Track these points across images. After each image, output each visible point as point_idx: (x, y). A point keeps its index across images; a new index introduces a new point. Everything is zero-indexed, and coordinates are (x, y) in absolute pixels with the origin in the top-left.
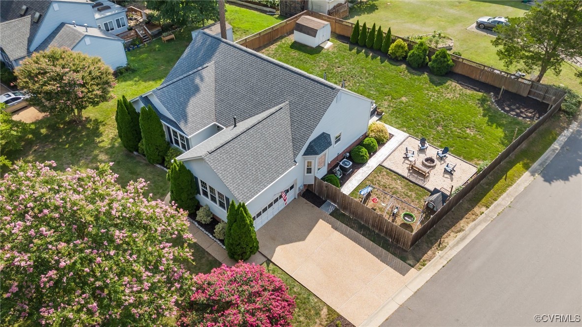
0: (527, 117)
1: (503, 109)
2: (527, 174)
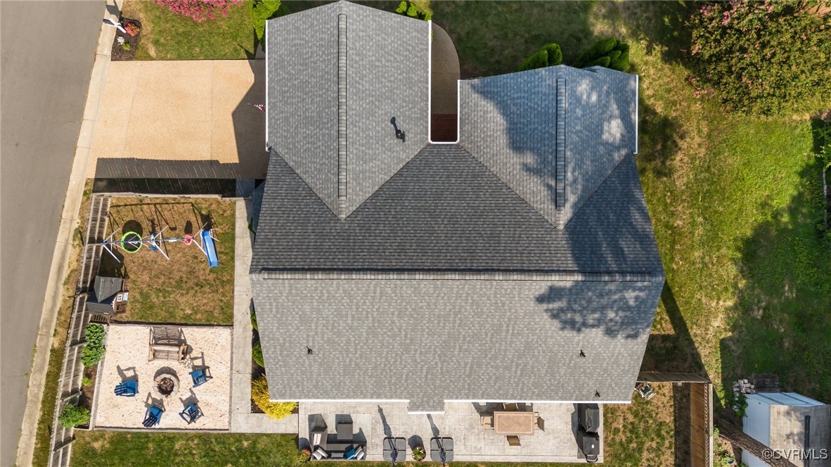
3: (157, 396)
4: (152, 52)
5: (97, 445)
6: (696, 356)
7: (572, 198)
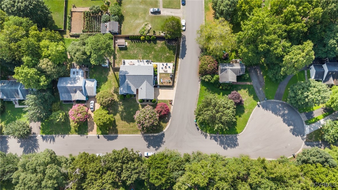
0: (174, 43)
1: (170, 44)
2: (179, 59)
3: (167, 66)
4: (168, 101)
5: (173, 61)
6: (113, 70)
7: (126, 82)
